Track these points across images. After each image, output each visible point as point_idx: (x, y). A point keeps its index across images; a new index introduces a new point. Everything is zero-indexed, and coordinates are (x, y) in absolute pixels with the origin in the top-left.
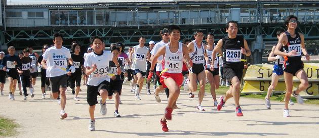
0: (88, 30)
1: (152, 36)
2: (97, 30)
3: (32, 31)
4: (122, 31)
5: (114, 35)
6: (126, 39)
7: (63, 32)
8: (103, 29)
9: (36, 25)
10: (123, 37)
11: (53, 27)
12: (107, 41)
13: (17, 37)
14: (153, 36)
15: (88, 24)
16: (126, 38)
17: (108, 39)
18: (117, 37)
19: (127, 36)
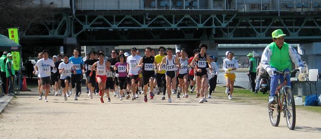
0: (200, 16)
1: (300, 28)
2: (214, 16)
3: (114, 17)
4: (253, 20)
5: (242, 24)
6: (260, 32)
7: (161, 19)
8: (224, 16)
9: (121, 8)
10: (254, 28)
11: (147, 11)
12: (229, 34)
13: (93, 26)
14: (303, 27)
15: (201, 7)
16: (259, 30)
17: (231, 30)
18: (245, 27)
19: (262, 27)
